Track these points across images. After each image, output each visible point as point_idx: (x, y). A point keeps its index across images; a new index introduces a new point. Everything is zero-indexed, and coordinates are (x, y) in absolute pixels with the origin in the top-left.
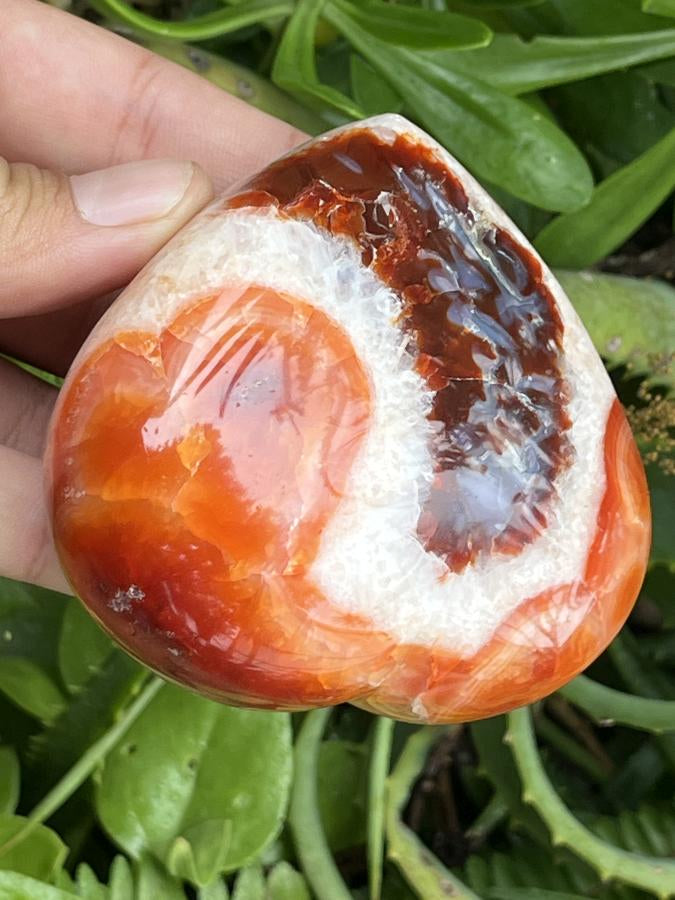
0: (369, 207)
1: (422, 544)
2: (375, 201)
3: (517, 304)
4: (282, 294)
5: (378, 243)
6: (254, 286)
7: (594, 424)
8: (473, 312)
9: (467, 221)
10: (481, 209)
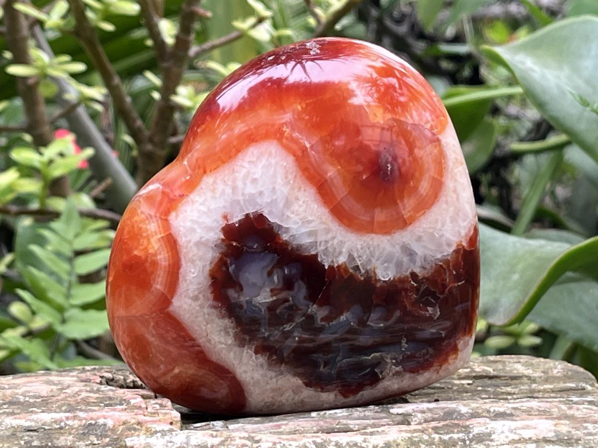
1: (252, 213)
2: (438, 305)
3: (339, 358)
4: (425, 213)
5: (418, 288)
6: (436, 200)
7: (245, 372)
8: (352, 324)
9: (395, 359)
10: (395, 377)
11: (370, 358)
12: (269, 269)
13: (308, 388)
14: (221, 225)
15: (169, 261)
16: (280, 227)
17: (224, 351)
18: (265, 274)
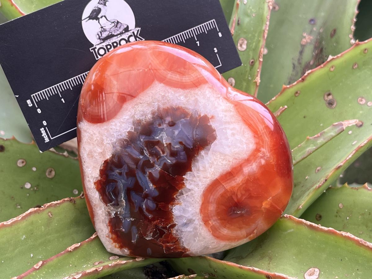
0: (157, 238)
1: (216, 134)
2: (153, 238)
3: (123, 181)
4: (210, 232)
5: (165, 228)
7: (116, 125)
8: (147, 190)
9: (120, 214)
10: (107, 213)
11: (122, 199)
12: (184, 143)
13: (103, 162)
14: (208, 114)
15: (185, 82)
16: (209, 150)
17: (129, 113)
18: (180, 140)
